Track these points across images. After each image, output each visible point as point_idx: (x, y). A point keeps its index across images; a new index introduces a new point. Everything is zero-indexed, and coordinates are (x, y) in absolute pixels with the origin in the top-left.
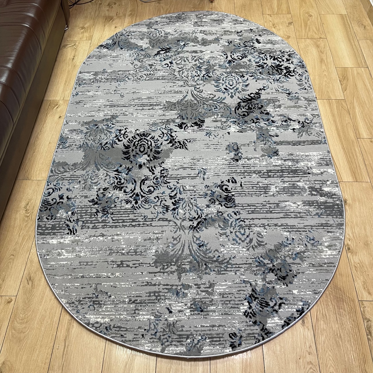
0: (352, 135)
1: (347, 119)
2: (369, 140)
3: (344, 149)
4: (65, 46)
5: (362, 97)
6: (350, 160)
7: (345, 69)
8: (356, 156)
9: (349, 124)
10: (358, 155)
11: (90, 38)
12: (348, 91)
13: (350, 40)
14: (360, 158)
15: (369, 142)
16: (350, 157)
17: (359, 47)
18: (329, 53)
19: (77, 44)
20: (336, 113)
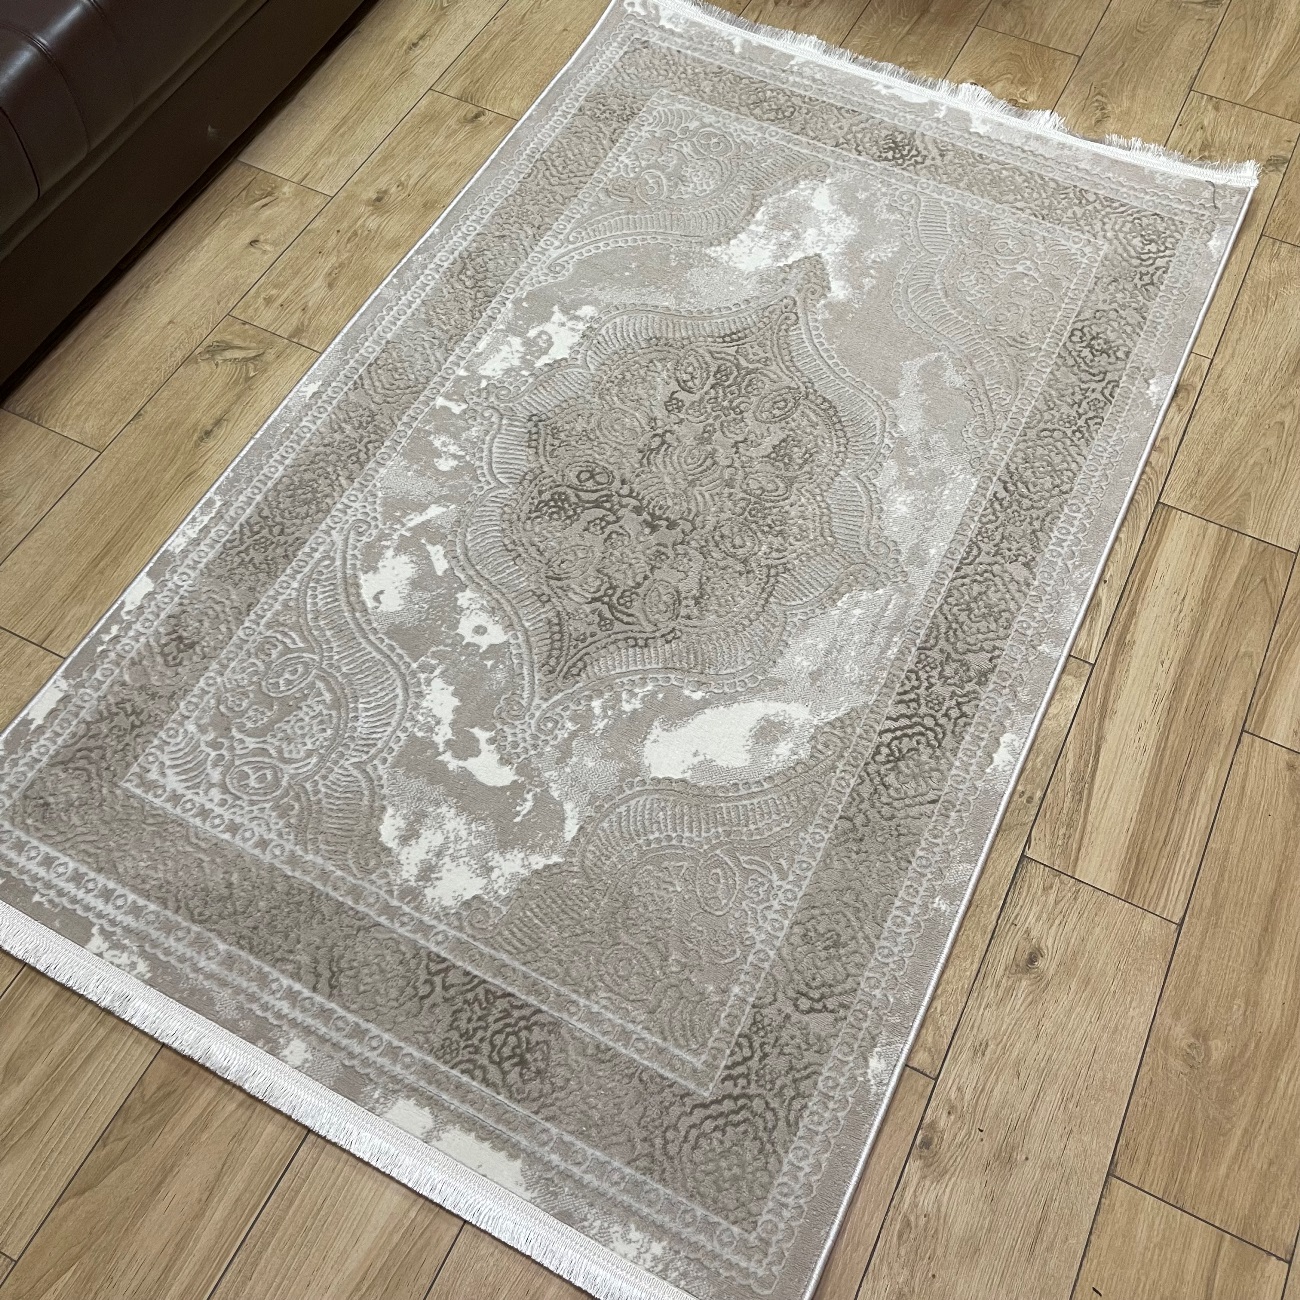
0: (1229, 709)
1: (1251, 634)
2: (1285, 756)
3: (1160, 750)
6: (1156, 802)
8: (1192, 801)
9: (1247, 660)
10: (1203, 796)
14: (1201, 815)
15: (1282, 765)
16: (1164, 792)
20: (1224, 593)
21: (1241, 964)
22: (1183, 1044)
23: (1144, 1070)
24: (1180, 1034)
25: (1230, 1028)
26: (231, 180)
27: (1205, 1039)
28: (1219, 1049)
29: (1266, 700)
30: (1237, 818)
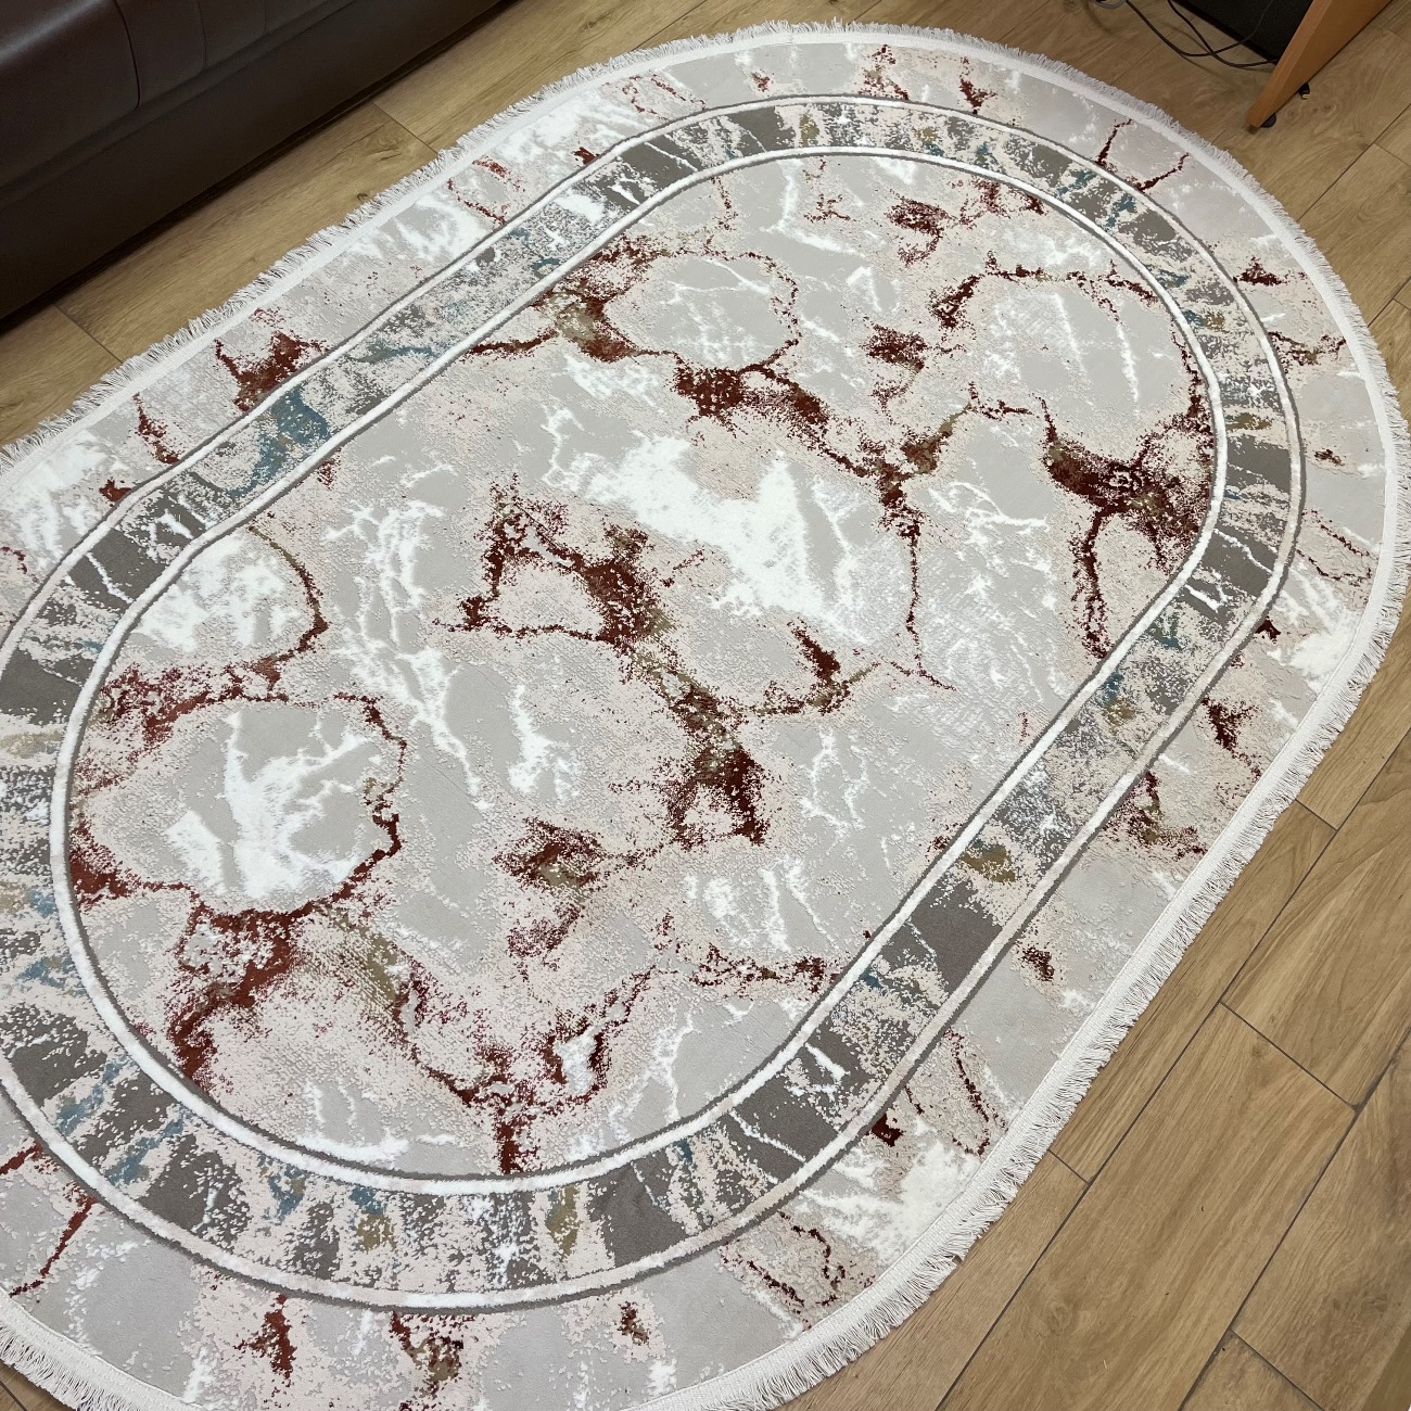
0: (1213, 976)
1: (1263, 903)
2: (1253, 1039)
8: (1143, 1060)
9: (1247, 930)
10: (1157, 1060)
15: (1248, 1047)
21: (1139, 1240)
22: (1052, 1306)
23: (1003, 1320)
24: (1052, 1295)
25: (1104, 1303)
26: (358, 123)
27: (1076, 1307)
28: (1087, 1320)
29: (1253, 978)
30: (1182, 1090)
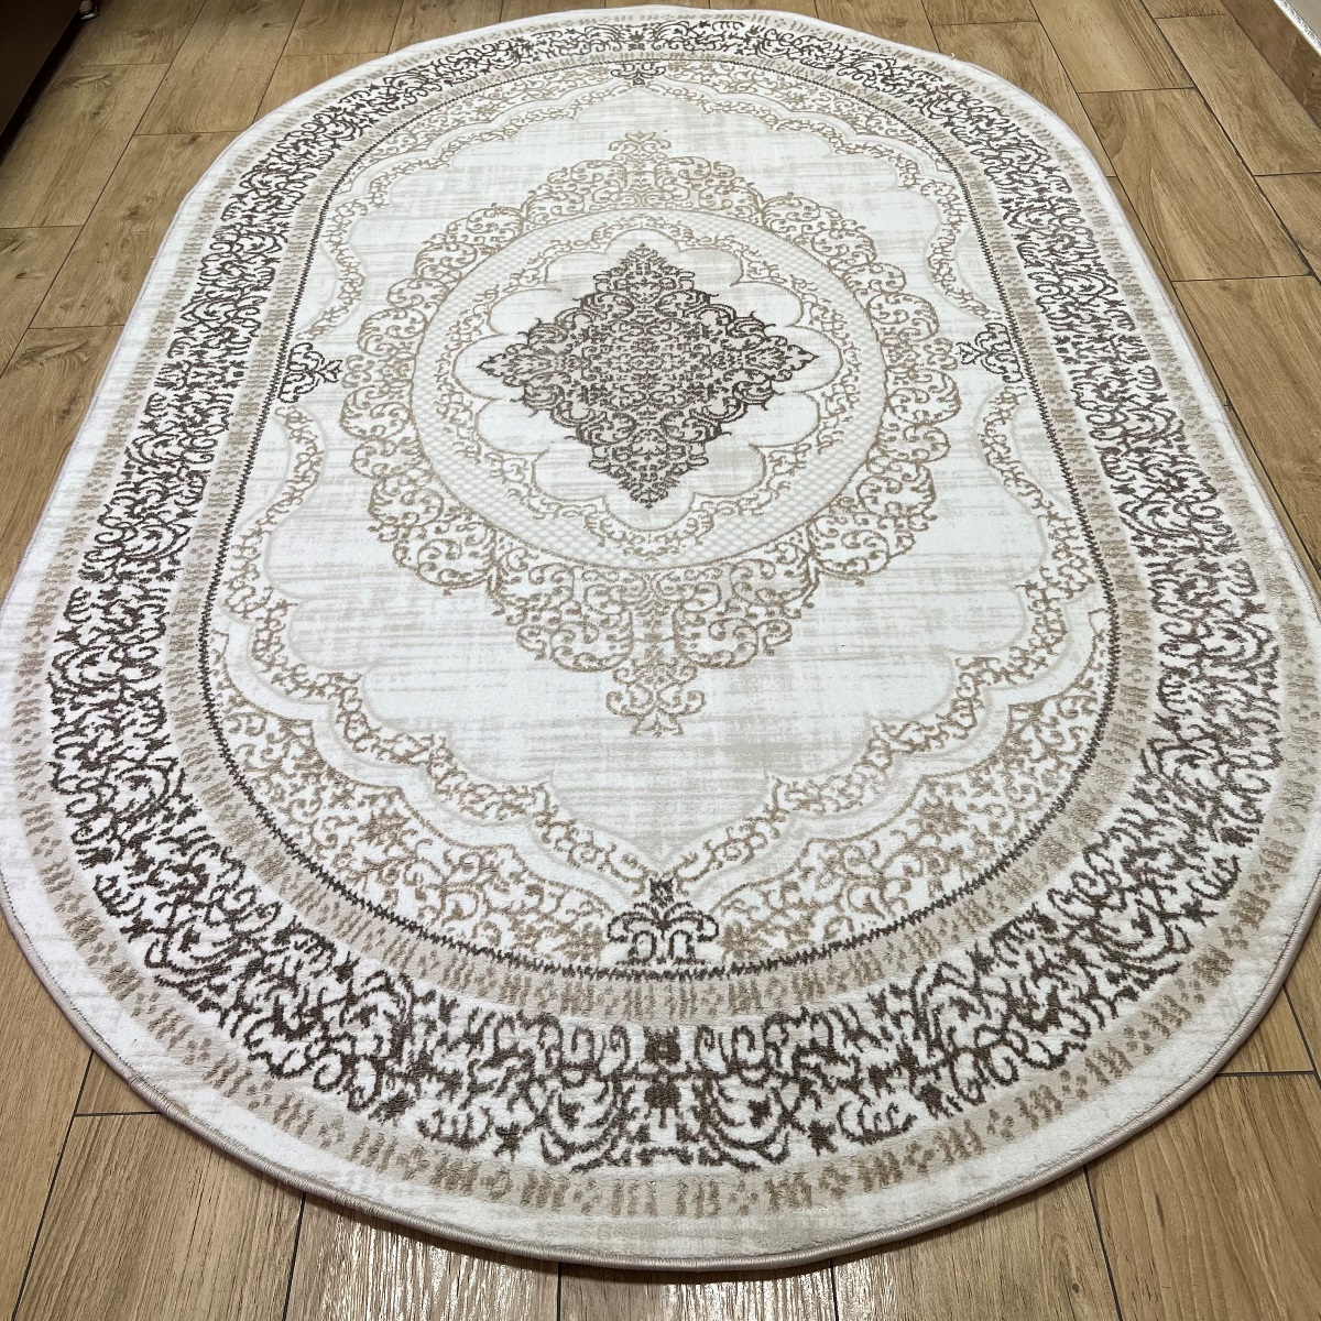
4: (69, 83)
5: (1179, 166)
7: (1112, 95)
11: (170, 57)
12: (1126, 154)
13: (1123, 21)
17: (1157, 35)
18: (1051, 57)
19: (116, 74)
